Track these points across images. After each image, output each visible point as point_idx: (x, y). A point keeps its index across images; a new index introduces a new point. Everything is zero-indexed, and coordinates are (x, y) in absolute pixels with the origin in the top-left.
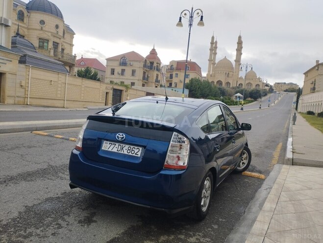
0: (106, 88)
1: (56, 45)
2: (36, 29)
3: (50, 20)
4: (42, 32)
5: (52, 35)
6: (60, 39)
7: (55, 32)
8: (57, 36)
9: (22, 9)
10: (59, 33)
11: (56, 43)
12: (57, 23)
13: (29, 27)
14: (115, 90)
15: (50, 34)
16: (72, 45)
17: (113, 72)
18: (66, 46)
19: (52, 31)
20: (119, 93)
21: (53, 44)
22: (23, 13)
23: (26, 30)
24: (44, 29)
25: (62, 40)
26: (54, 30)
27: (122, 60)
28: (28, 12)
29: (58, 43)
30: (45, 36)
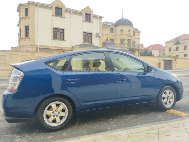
0: (159, 60)
1: (129, 41)
2: (119, 35)
3: (126, 28)
4: (121, 36)
5: (127, 36)
6: (131, 37)
7: (129, 34)
8: (130, 36)
9: (112, 27)
10: (131, 34)
11: (129, 39)
12: (129, 29)
13: (116, 35)
14: (165, 61)
15: (126, 36)
16: (139, 39)
17: (170, 50)
18: (136, 40)
19: (127, 34)
20: (169, 62)
21: (128, 41)
22: (113, 29)
23: (114, 37)
24: (123, 34)
25: (133, 37)
26: (128, 33)
27: (176, 41)
28: (115, 27)
29: (130, 40)
30: (123, 37)
